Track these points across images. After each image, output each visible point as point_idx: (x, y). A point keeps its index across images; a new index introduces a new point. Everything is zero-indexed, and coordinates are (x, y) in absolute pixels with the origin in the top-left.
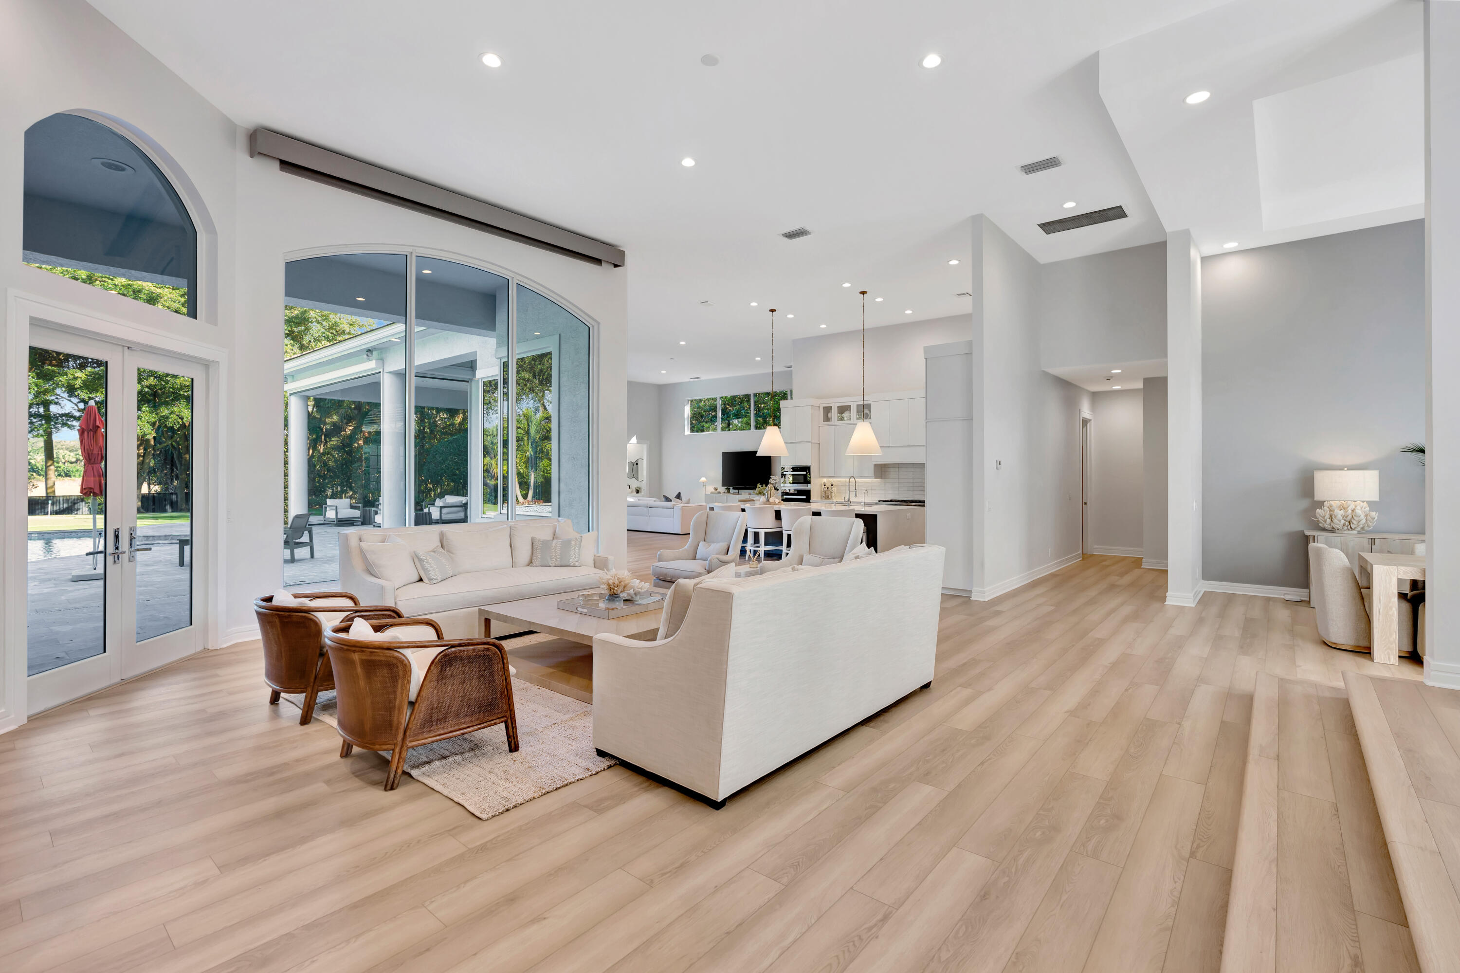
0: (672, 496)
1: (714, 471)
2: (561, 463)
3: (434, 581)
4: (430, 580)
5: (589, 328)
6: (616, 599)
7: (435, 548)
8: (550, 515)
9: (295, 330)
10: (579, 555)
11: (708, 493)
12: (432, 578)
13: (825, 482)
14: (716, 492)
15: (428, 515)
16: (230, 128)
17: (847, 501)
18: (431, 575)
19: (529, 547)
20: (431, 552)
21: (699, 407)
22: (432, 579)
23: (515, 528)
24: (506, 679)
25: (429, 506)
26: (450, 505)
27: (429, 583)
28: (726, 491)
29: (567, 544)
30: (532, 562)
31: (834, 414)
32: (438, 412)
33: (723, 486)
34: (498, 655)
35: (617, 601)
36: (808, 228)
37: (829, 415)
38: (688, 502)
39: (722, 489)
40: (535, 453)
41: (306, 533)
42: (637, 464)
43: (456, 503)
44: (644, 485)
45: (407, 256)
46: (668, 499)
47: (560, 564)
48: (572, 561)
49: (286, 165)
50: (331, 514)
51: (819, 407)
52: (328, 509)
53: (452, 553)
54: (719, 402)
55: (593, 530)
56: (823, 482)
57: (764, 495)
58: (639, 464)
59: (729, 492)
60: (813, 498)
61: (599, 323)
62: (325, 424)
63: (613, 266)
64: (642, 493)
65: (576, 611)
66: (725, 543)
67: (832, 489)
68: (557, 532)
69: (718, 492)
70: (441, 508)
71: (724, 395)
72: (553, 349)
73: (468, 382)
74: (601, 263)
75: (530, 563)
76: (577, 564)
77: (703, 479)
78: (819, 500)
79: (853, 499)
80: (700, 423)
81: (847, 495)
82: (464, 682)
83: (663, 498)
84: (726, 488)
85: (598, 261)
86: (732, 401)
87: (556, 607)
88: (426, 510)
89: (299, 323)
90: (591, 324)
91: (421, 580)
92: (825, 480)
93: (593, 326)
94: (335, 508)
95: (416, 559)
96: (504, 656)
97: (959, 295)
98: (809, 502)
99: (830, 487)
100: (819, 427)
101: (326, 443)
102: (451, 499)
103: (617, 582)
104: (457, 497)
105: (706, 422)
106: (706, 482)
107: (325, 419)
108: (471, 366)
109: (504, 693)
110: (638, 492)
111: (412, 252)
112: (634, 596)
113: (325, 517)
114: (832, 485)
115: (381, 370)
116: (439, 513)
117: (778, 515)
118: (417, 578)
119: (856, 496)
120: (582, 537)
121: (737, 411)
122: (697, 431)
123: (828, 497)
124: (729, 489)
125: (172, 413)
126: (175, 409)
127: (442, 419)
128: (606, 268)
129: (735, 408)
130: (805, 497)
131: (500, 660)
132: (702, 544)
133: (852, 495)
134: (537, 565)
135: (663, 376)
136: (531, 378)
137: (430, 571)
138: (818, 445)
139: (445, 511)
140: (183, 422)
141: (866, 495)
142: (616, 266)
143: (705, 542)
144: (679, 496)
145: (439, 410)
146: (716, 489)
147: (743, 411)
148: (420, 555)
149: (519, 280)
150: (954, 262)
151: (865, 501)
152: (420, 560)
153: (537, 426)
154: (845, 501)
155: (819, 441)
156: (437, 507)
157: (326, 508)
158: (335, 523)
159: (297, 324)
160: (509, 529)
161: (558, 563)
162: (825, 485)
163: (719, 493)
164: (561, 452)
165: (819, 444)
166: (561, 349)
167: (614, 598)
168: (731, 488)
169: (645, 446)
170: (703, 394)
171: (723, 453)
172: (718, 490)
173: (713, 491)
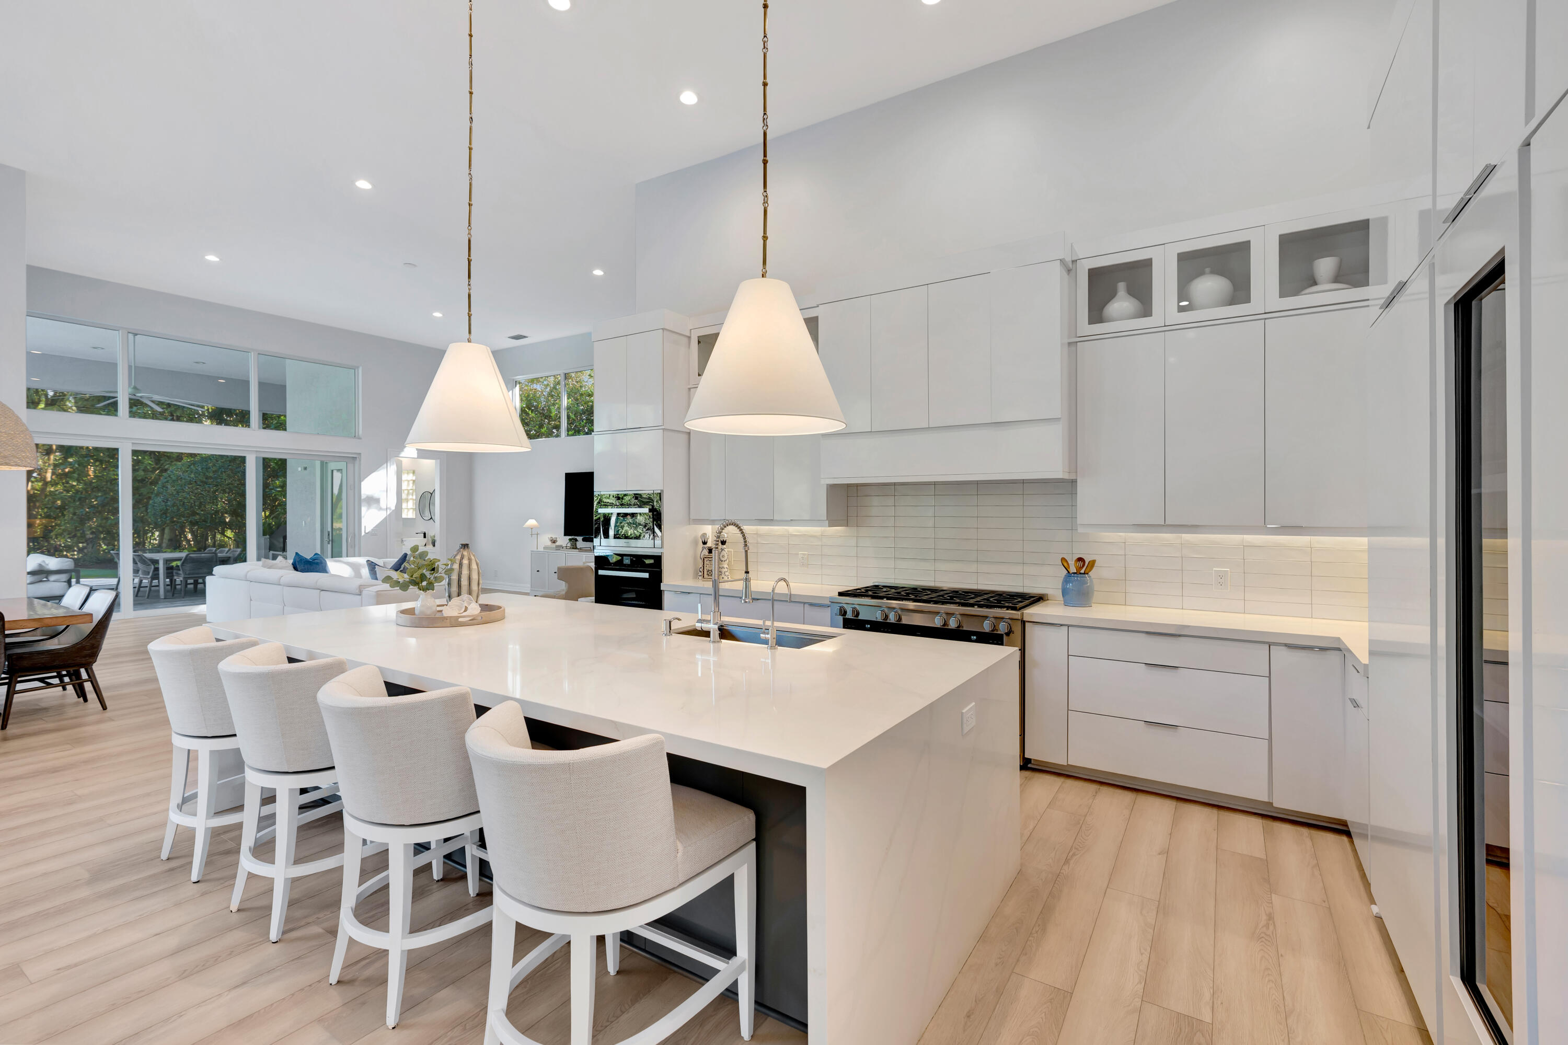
11: (542, 547)
13: (704, 535)
14: (554, 545)
28: (569, 545)
33: (565, 534)
39: (564, 540)
51: (689, 338)
56: (700, 534)
59: (574, 547)
60: (667, 580)
69: (557, 547)
77: (532, 522)
78: (689, 583)
84: (570, 540)
100: (689, 389)
106: (537, 527)
124: (576, 540)
138: (685, 437)
146: (554, 541)
162: (705, 543)
163: (559, 547)
168: (580, 538)
171: (566, 474)
172: (557, 544)
173: (549, 543)
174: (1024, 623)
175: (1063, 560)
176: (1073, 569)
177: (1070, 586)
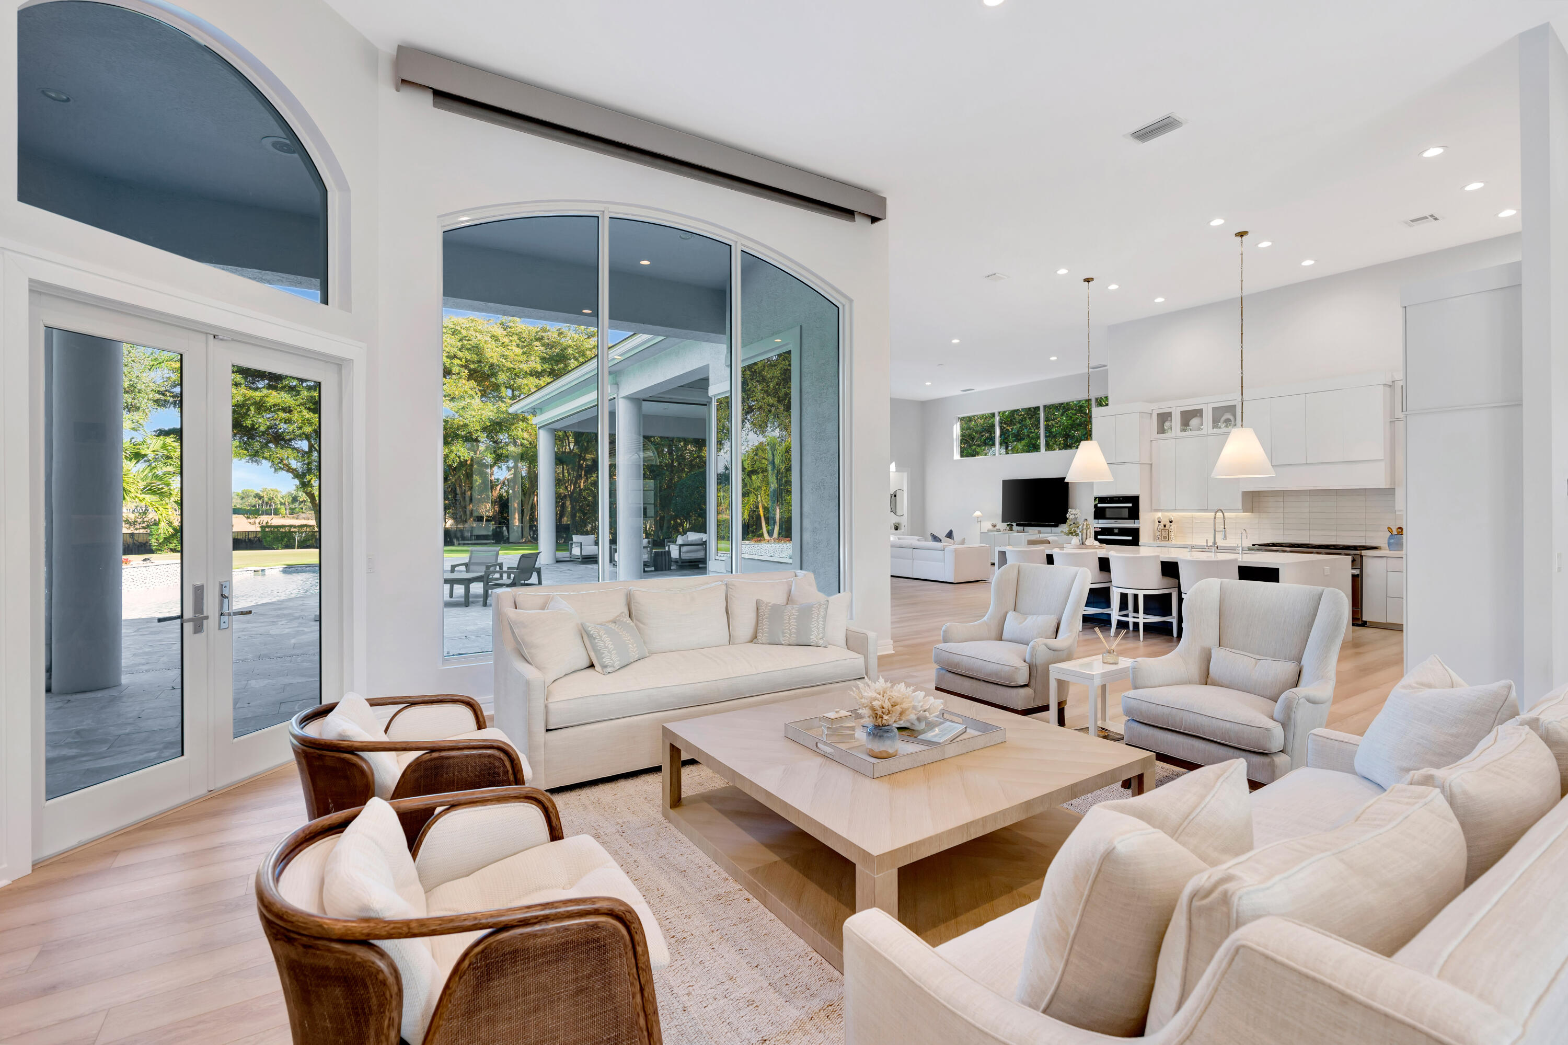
0: (942, 534)
1: (995, 502)
2: (804, 495)
3: (609, 670)
4: (604, 667)
5: (838, 308)
6: (885, 735)
7: (619, 616)
8: (790, 561)
9: (555, 367)
10: (824, 628)
11: (984, 530)
12: (606, 663)
13: (1160, 518)
14: (995, 529)
15: (667, 554)
16: (370, 53)
17: (1211, 546)
18: (604, 660)
19: (753, 615)
20: (609, 622)
21: (969, 428)
22: (606, 667)
23: (734, 585)
24: (642, 990)
25: (669, 544)
26: (689, 543)
27: (601, 672)
28: (1008, 528)
29: (806, 612)
30: (756, 637)
31: (1176, 420)
32: (686, 445)
33: (1003, 522)
34: (623, 937)
35: (888, 737)
36: (1178, 115)
37: (1167, 424)
38: (963, 542)
39: (1003, 526)
40: (780, 486)
41: (535, 575)
42: (895, 496)
43: (695, 540)
44: (904, 521)
45: (598, 217)
46: (936, 539)
47: (795, 643)
48: (813, 639)
49: (442, 97)
50: (576, 551)
51: (1151, 414)
52: (573, 546)
53: (644, 624)
54: (997, 419)
55: (844, 590)
56: (1157, 517)
57: (1077, 535)
58: (897, 496)
59: (1011, 530)
60: (1142, 540)
61: (851, 301)
62: (585, 460)
63: (868, 221)
64: (902, 530)
65: (815, 748)
66: (1053, 616)
67: (1171, 527)
68: (792, 592)
69: (997, 529)
70: (681, 546)
71: (1002, 410)
72: (793, 347)
73: (706, 405)
74: (854, 215)
75: (754, 639)
76: (821, 642)
77: (978, 513)
78: (1151, 542)
79: (1220, 542)
80: (970, 446)
81: (1212, 536)
82: (536, 1010)
83: (930, 537)
84: (1008, 525)
85: (848, 213)
86: (1010, 418)
87: (782, 734)
88: (667, 548)
89: (559, 361)
90: (840, 303)
91: (592, 666)
92: (1160, 515)
93: (844, 306)
94: (579, 544)
95: (584, 634)
96: (637, 938)
97: (1413, 221)
98: (1137, 545)
99: (1168, 524)
100: (1151, 441)
101: (587, 479)
102: (693, 536)
103: (887, 705)
104: (699, 534)
105: (979, 446)
106: (981, 517)
107: (585, 456)
108: (702, 383)
109: (637, 1023)
110: (896, 528)
111: (604, 212)
112: (916, 723)
113: (571, 554)
114: (1171, 522)
115: (615, 396)
116: (678, 551)
117: (1104, 564)
118: (586, 663)
119: (1225, 538)
120: (828, 601)
121: (1018, 431)
122: (967, 456)
123: (1165, 537)
124: (1012, 526)
125: (451, 452)
126: (454, 448)
127: (691, 452)
128: (861, 223)
129: (1015, 427)
130: (1130, 538)
131: (625, 946)
132: (1011, 615)
133: (1220, 536)
134: (764, 641)
135: (928, 390)
136: (775, 403)
137: (604, 653)
138: (1150, 466)
139: (684, 549)
140: (460, 460)
141: (1244, 537)
142: (874, 220)
143: (1015, 613)
144: (950, 535)
145: (686, 441)
146: (994, 526)
147: (1025, 431)
148: (589, 629)
149: (745, 246)
150: (1433, 152)
151: (1243, 545)
152: (590, 636)
153: (782, 456)
154: (1207, 546)
155: (1151, 460)
156: (677, 545)
157: (572, 544)
158: (580, 560)
159: (557, 362)
160: (724, 587)
161: (793, 640)
162: (1160, 522)
163: (999, 530)
164: (803, 479)
165: (1151, 464)
166: (803, 345)
167: (881, 733)
168: (1015, 524)
169: (905, 474)
170: (978, 409)
171: (1003, 481)
172: (997, 527)
173: (991, 527)
174: (1362, 557)
175: (1389, 528)
176: (1395, 532)
177: (1392, 541)
